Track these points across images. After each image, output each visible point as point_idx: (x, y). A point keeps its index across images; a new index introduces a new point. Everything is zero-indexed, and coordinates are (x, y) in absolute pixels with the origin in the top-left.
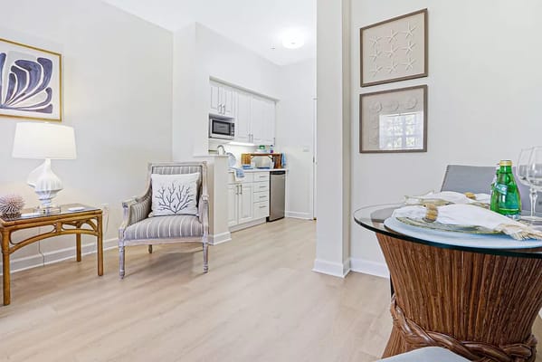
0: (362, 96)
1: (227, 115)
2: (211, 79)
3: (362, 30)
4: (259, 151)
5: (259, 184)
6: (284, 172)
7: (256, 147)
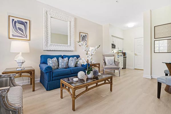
0: (154, 41)
1: (114, 43)
2: (112, 36)
3: (155, 27)
4: (119, 52)
5: (121, 60)
6: (126, 57)
7: (119, 51)
